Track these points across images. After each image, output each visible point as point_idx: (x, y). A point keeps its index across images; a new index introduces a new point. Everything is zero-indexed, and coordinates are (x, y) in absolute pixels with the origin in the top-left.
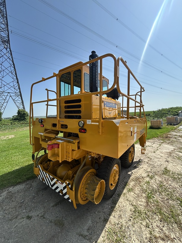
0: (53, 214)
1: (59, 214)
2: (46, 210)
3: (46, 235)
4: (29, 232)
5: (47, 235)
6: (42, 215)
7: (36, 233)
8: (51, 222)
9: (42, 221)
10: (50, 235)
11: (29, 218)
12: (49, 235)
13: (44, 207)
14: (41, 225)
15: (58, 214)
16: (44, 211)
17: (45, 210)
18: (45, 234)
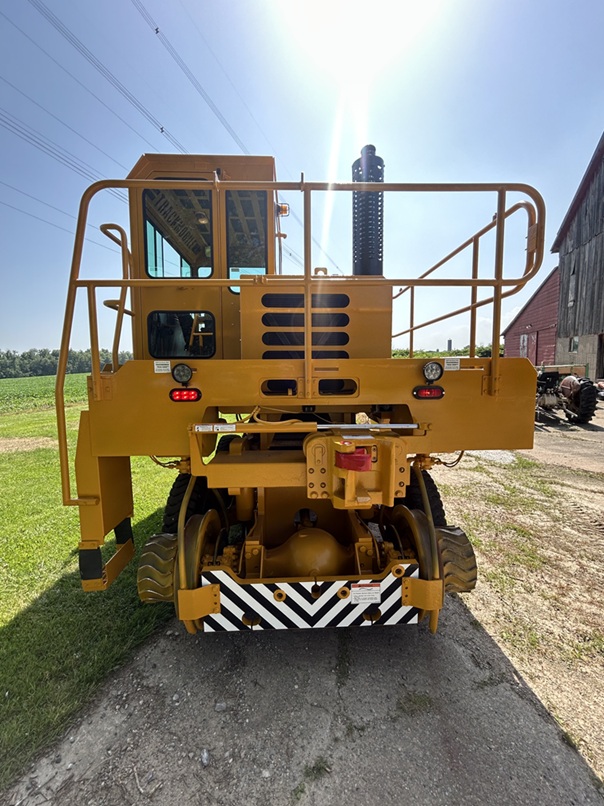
0: (367, 699)
1: (385, 687)
2: (337, 708)
3: (428, 753)
4: (382, 797)
5: (432, 753)
6: (344, 727)
7: (402, 777)
8: (394, 720)
9: (371, 740)
10: (436, 745)
11: (318, 770)
12: (434, 747)
13: (319, 706)
14: (384, 751)
15: (383, 689)
16: (335, 716)
17: (330, 709)
18: (425, 755)
